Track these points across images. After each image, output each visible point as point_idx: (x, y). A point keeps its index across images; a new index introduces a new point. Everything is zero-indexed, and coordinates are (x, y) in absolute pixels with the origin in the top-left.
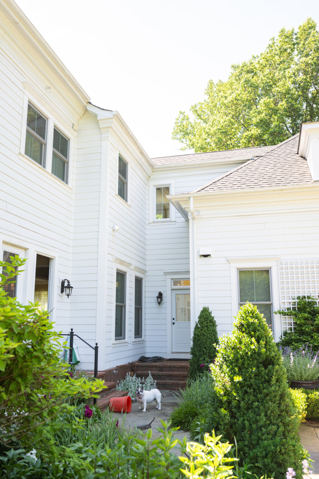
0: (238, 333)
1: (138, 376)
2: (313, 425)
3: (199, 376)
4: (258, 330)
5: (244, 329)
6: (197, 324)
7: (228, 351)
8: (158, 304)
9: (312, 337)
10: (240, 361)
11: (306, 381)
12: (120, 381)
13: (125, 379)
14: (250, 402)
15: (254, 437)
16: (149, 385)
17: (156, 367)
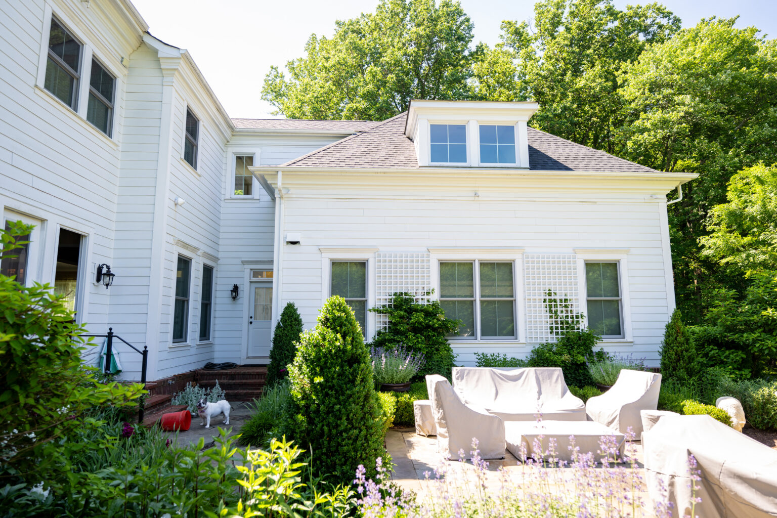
0: (321, 328)
1: (201, 387)
2: (401, 430)
3: (278, 383)
4: (345, 325)
5: (329, 324)
6: (279, 323)
7: (310, 348)
8: (233, 300)
9: (407, 337)
10: (323, 360)
11: (397, 384)
12: (177, 393)
13: (184, 390)
14: (331, 405)
15: (333, 444)
16: (215, 396)
17: (226, 374)
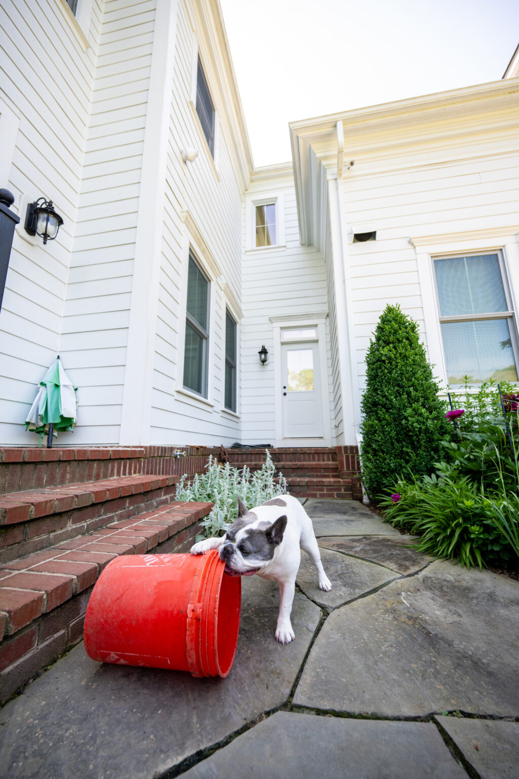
8: (262, 363)
13: (203, 471)
